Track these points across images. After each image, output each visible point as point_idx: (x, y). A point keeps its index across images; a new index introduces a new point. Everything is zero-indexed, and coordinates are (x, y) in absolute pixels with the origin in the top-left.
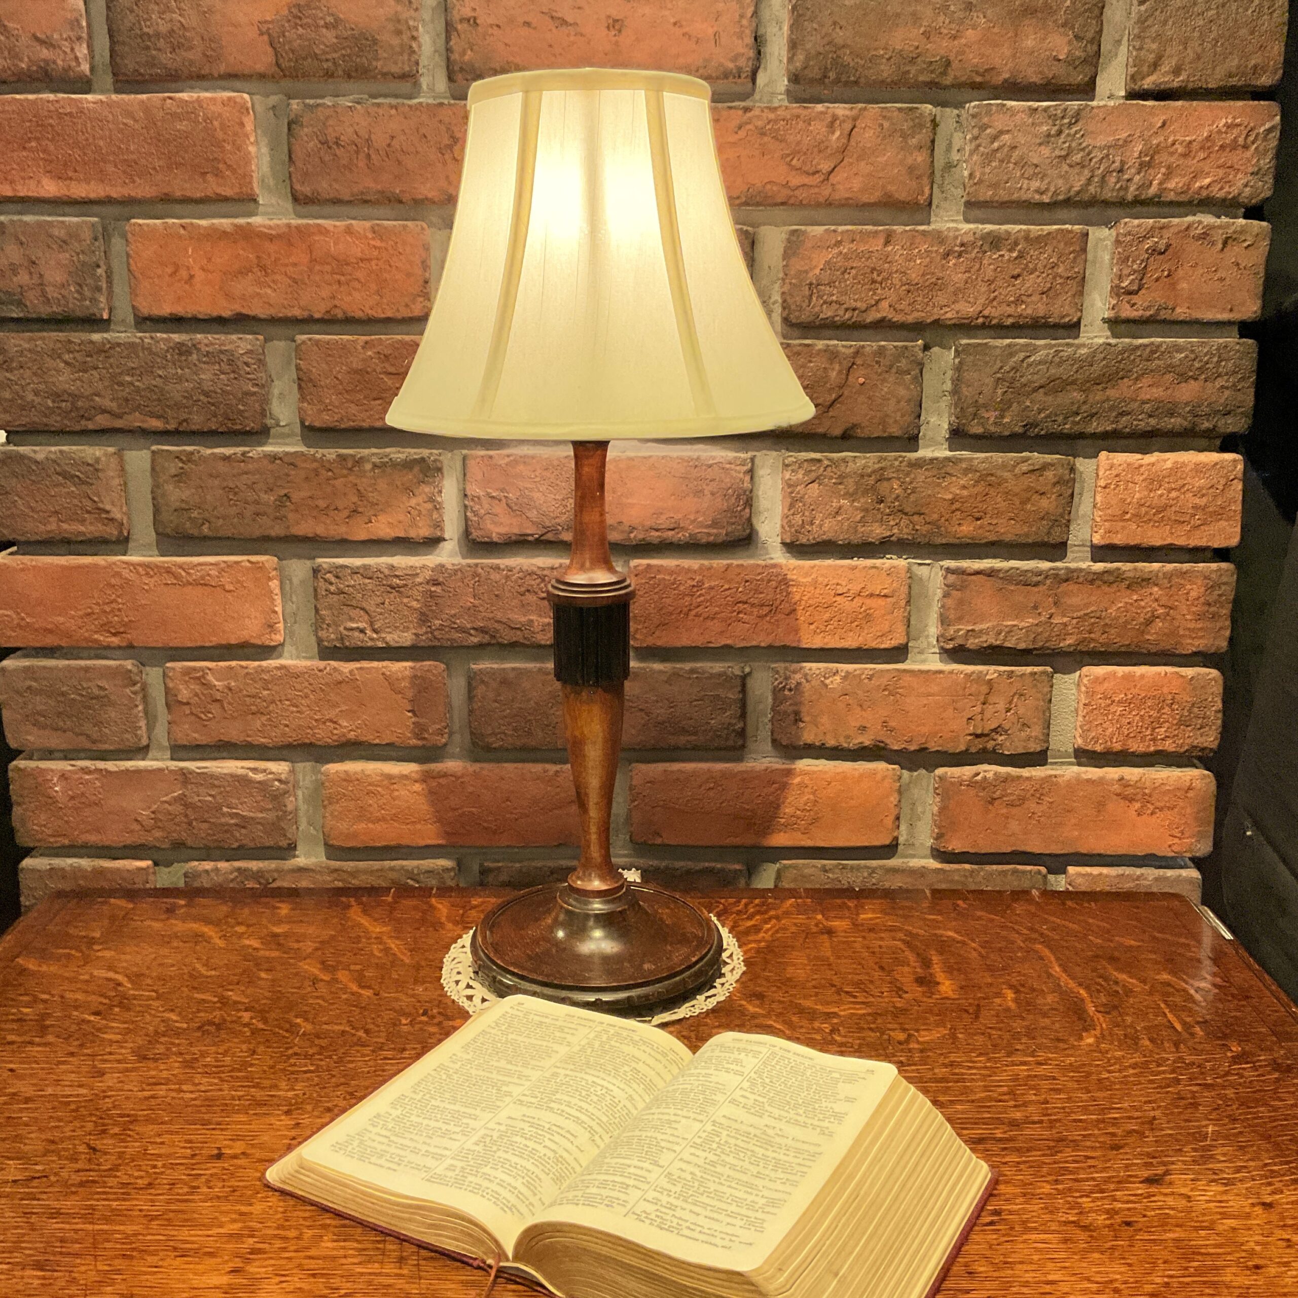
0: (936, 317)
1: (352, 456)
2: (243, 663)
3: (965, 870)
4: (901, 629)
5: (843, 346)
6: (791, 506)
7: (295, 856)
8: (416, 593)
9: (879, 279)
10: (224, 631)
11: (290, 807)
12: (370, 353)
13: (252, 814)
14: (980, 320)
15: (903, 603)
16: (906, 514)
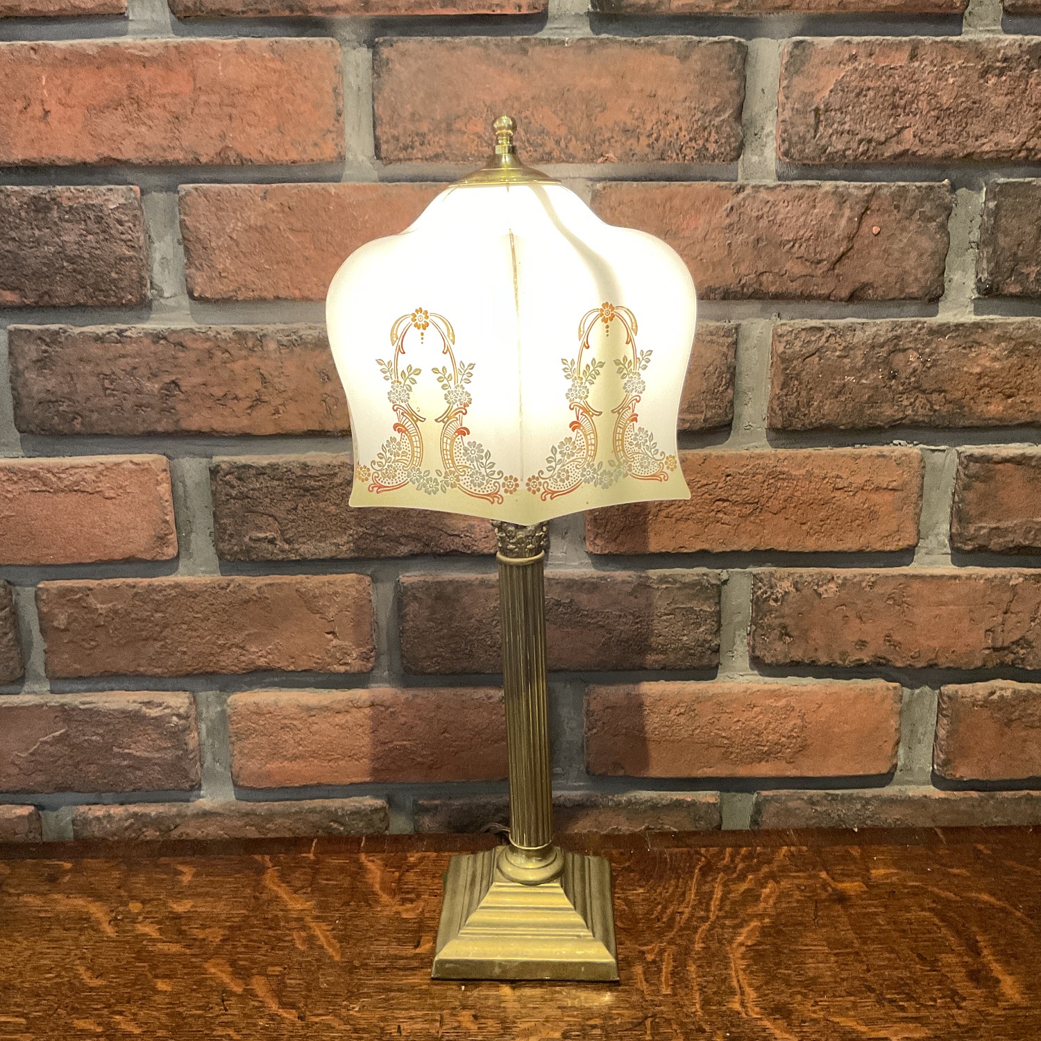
0: (969, 150)
1: (253, 333)
2: (130, 581)
3: (972, 798)
4: (910, 528)
5: (855, 187)
6: (784, 385)
7: (200, 797)
8: (333, 495)
9: (902, 102)
10: (105, 546)
11: (192, 744)
12: (271, 205)
13: (147, 754)
14: (1023, 154)
15: (914, 498)
16: (924, 392)
